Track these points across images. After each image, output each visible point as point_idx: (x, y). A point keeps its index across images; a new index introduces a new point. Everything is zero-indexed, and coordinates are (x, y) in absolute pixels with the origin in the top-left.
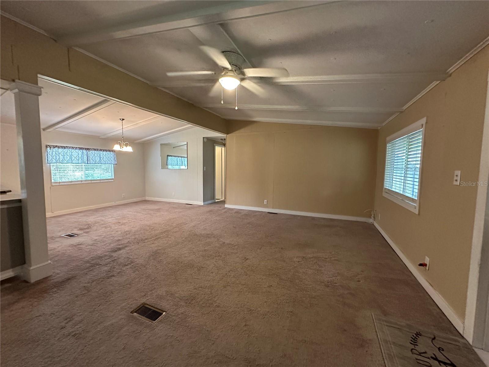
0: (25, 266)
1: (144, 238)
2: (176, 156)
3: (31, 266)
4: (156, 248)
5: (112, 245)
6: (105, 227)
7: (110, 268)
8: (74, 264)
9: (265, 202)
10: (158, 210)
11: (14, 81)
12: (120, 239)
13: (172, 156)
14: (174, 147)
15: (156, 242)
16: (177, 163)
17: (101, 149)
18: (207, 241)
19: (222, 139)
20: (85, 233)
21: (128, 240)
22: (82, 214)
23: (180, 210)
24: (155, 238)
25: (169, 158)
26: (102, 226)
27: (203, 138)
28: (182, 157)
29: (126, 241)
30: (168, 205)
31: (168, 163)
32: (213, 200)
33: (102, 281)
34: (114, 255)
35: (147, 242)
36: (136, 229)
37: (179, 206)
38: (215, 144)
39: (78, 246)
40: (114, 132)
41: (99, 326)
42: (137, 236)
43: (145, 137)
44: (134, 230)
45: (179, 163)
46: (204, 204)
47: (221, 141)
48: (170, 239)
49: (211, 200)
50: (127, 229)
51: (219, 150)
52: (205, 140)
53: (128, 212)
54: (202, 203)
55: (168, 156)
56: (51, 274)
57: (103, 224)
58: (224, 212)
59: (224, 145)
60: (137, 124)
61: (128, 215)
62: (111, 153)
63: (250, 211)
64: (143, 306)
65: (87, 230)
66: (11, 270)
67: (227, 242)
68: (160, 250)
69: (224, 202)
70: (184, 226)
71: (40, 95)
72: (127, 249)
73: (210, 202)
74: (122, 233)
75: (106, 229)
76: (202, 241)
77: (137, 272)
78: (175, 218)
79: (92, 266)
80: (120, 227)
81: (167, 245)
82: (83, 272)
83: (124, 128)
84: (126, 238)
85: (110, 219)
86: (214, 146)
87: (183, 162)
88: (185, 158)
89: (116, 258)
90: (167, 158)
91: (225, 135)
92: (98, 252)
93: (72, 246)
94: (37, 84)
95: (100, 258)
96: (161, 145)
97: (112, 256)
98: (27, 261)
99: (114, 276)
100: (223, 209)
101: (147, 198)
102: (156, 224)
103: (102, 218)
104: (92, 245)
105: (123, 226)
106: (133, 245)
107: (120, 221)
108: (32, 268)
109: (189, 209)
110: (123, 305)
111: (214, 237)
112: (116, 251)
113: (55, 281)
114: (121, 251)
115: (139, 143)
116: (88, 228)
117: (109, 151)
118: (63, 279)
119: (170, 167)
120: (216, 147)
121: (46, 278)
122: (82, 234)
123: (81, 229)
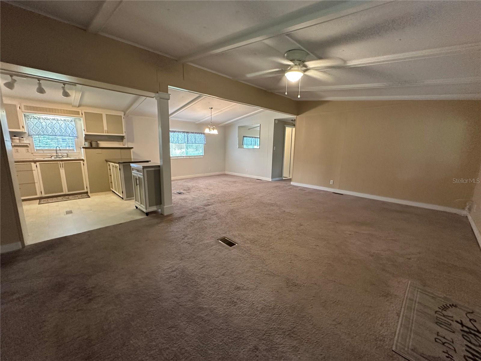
0: (161, 205)
1: (224, 200)
2: (250, 137)
3: (164, 206)
4: (232, 208)
5: (204, 202)
6: (199, 190)
7: (204, 215)
8: (184, 210)
9: (331, 182)
10: (235, 182)
11: (158, 92)
12: (209, 199)
13: (247, 137)
14: (249, 129)
15: (232, 204)
16: (251, 143)
17: (196, 132)
18: (270, 208)
19: (293, 120)
20: (187, 192)
21: (214, 200)
22: (184, 181)
23: (252, 184)
24: (232, 201)
25: (245, 138)
26: (197, 189)
27: (275, 120)
28: (255, 138)
29: (213, 201)
30: (242, 179)
31: (244, 143)
32: (281, 178)
33: (200, 221)
34: (206, 208)
35: (226, 203)
36: (219, 194)
37: (251, 180)
38: (285, 125)
39: (185, 200)
40: (205, 118)
41: (201, 242)
42: (220, 198)
43: (227, 121)
44: (217, 194)
45: (252, 143)
46: (272, 181)
47: (292, 122)
48: (242, 203)
49: (279, 177)
50: (213, 193)
51: (289, 131)
52: (276, 122)
53: (213, 182)
54: (270, 180)
55: (244, 137)
56: (173, 213)
57: (197, 188)
58: (289, 189)
59: (294, 125)
60: (221, 111)
61: (213, 184)
62: (202, 135)
63: (314, 189)
64: (224, 238)
65: (188, 191)
66: (155, 206)
67: (287, 210)
68: (235, 209)
69: (290, 180)
70: (254, 195)
71: (169, 99)
72: (213, 205)
73: (278, 179)
74: (210, 195)
75: (200, 192)
76: (266, 208)
77: (220, 220)
78: (247, 189)
79: (194, 212)
80: (208, 191)
81: (240, 207)
82: (189, 214)
83: (213, 115)
84: (213, 199)
85: (202, 185)
86: (285, 127)
87: (256, 142)
88: (258, 139)
89: (207, 210)
90: (243, 139)
91: (295, 117)
92: (196, 205)
93: (182, 199)
94: (168, 93)
95: (198, 208)
96: (239, 127)
97: (204, 209)
98: (162, 203)
99: (206, 219)
100: (288, 186)
101: (227, 172)
102: (233, 191)
103: (197, 184)
104: (192, 200)
105: (210, 191)
106: (217, 204)
107: (208, 187)
108: (165, 207)
109: (260, 183)
110: (213, 235)
111: (277, 206)
112: (207, 206)
113: (176, 216)
114: (210, 207)
115: (222, 127)
116: (189, 190)
117: (201, 133)
118: (180, 216)
119: (245, 146)
120: (286, 128)
121: (171, 214)
122: (185, 193)
123: (184, 190)
